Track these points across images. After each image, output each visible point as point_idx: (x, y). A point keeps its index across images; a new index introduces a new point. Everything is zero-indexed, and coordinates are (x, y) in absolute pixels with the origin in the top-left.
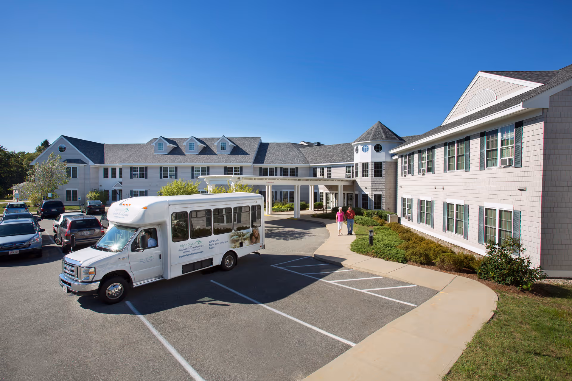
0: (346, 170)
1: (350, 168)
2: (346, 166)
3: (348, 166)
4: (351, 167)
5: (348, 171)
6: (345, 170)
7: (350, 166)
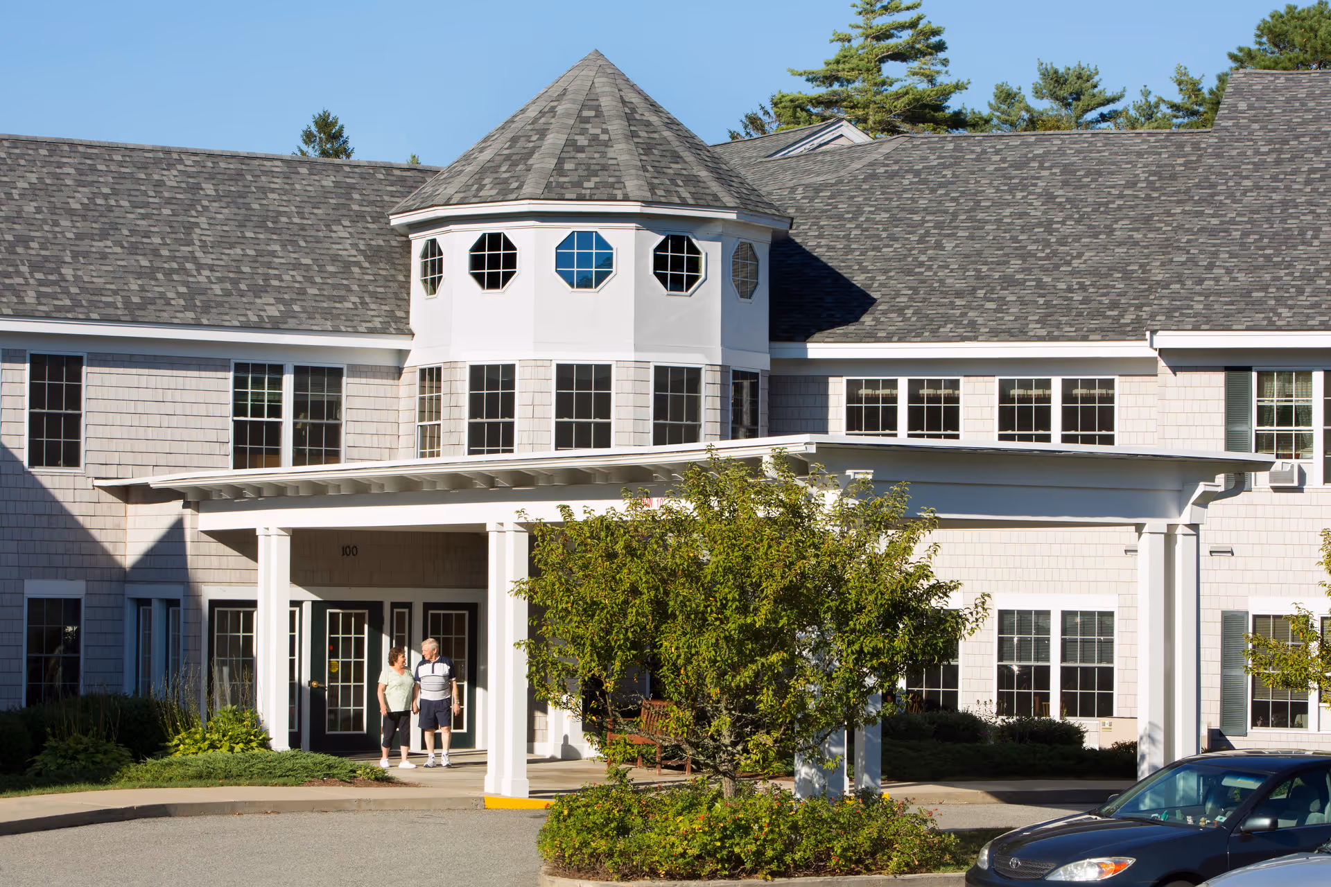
0: (239, 397)
1: (276, 383)
2: (240, 368)
3: (259, 368)
4: (288, 381)
5: (257, 411)
6: (229, 398)
7: (278, 370)
